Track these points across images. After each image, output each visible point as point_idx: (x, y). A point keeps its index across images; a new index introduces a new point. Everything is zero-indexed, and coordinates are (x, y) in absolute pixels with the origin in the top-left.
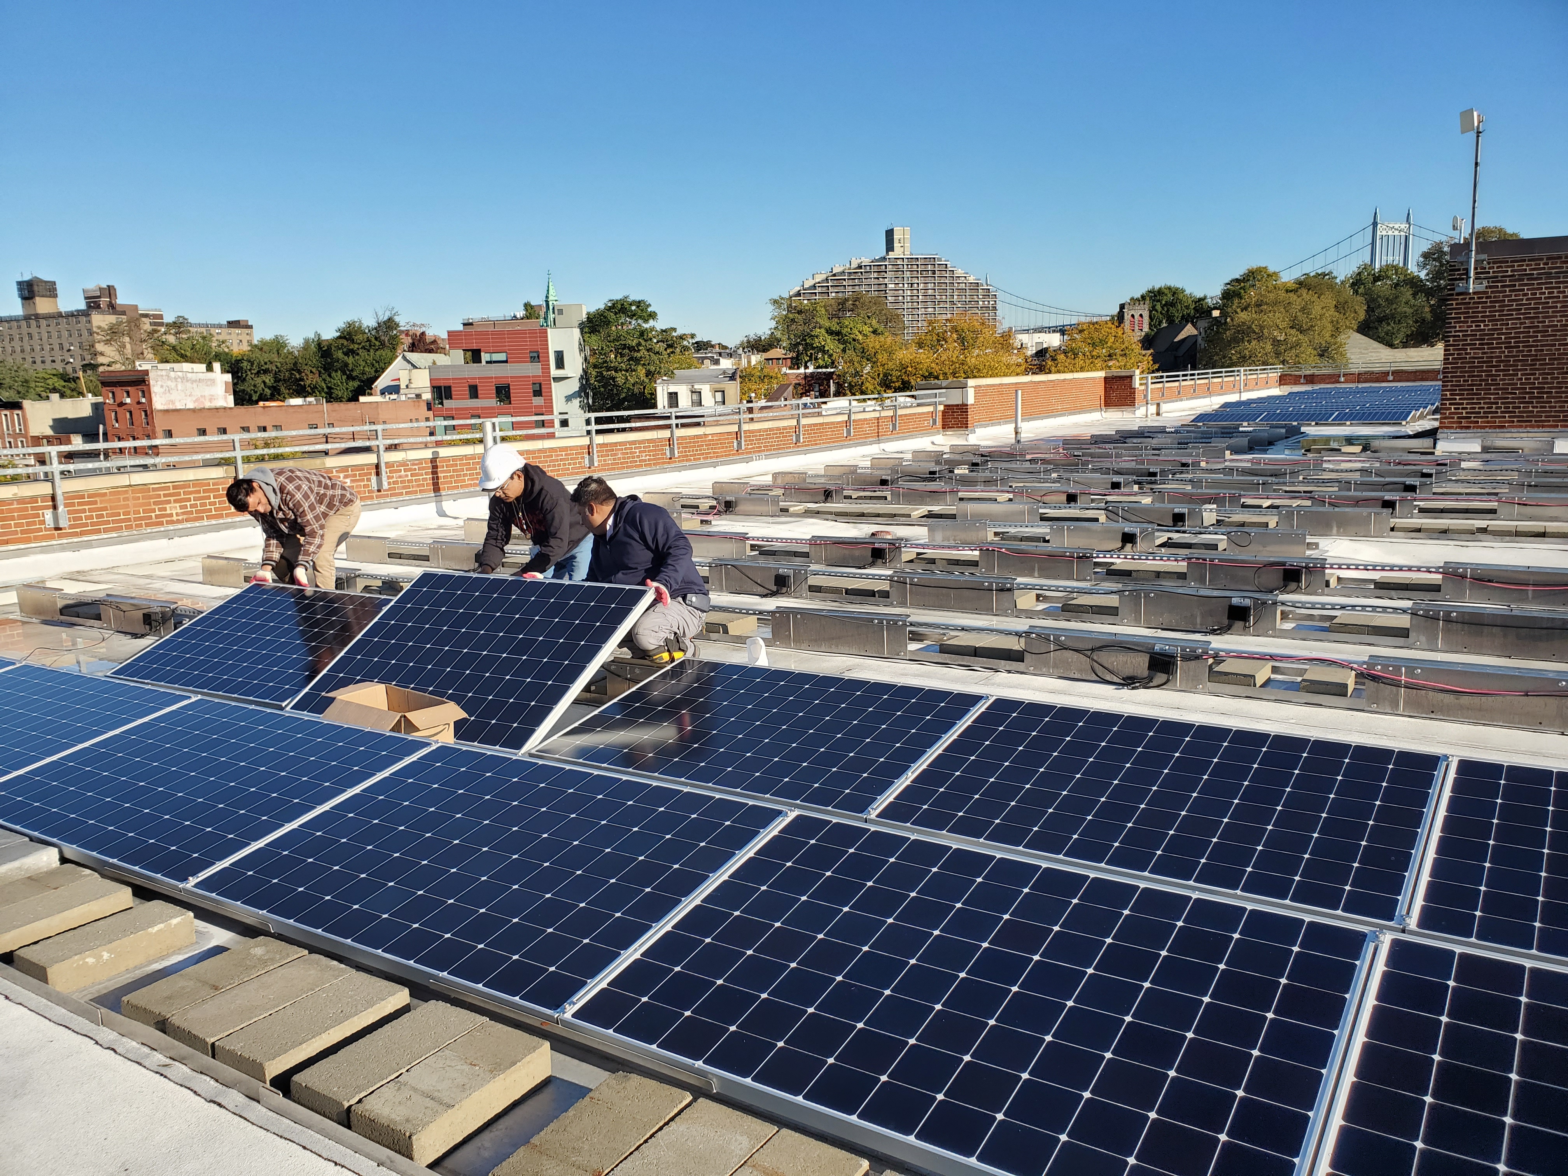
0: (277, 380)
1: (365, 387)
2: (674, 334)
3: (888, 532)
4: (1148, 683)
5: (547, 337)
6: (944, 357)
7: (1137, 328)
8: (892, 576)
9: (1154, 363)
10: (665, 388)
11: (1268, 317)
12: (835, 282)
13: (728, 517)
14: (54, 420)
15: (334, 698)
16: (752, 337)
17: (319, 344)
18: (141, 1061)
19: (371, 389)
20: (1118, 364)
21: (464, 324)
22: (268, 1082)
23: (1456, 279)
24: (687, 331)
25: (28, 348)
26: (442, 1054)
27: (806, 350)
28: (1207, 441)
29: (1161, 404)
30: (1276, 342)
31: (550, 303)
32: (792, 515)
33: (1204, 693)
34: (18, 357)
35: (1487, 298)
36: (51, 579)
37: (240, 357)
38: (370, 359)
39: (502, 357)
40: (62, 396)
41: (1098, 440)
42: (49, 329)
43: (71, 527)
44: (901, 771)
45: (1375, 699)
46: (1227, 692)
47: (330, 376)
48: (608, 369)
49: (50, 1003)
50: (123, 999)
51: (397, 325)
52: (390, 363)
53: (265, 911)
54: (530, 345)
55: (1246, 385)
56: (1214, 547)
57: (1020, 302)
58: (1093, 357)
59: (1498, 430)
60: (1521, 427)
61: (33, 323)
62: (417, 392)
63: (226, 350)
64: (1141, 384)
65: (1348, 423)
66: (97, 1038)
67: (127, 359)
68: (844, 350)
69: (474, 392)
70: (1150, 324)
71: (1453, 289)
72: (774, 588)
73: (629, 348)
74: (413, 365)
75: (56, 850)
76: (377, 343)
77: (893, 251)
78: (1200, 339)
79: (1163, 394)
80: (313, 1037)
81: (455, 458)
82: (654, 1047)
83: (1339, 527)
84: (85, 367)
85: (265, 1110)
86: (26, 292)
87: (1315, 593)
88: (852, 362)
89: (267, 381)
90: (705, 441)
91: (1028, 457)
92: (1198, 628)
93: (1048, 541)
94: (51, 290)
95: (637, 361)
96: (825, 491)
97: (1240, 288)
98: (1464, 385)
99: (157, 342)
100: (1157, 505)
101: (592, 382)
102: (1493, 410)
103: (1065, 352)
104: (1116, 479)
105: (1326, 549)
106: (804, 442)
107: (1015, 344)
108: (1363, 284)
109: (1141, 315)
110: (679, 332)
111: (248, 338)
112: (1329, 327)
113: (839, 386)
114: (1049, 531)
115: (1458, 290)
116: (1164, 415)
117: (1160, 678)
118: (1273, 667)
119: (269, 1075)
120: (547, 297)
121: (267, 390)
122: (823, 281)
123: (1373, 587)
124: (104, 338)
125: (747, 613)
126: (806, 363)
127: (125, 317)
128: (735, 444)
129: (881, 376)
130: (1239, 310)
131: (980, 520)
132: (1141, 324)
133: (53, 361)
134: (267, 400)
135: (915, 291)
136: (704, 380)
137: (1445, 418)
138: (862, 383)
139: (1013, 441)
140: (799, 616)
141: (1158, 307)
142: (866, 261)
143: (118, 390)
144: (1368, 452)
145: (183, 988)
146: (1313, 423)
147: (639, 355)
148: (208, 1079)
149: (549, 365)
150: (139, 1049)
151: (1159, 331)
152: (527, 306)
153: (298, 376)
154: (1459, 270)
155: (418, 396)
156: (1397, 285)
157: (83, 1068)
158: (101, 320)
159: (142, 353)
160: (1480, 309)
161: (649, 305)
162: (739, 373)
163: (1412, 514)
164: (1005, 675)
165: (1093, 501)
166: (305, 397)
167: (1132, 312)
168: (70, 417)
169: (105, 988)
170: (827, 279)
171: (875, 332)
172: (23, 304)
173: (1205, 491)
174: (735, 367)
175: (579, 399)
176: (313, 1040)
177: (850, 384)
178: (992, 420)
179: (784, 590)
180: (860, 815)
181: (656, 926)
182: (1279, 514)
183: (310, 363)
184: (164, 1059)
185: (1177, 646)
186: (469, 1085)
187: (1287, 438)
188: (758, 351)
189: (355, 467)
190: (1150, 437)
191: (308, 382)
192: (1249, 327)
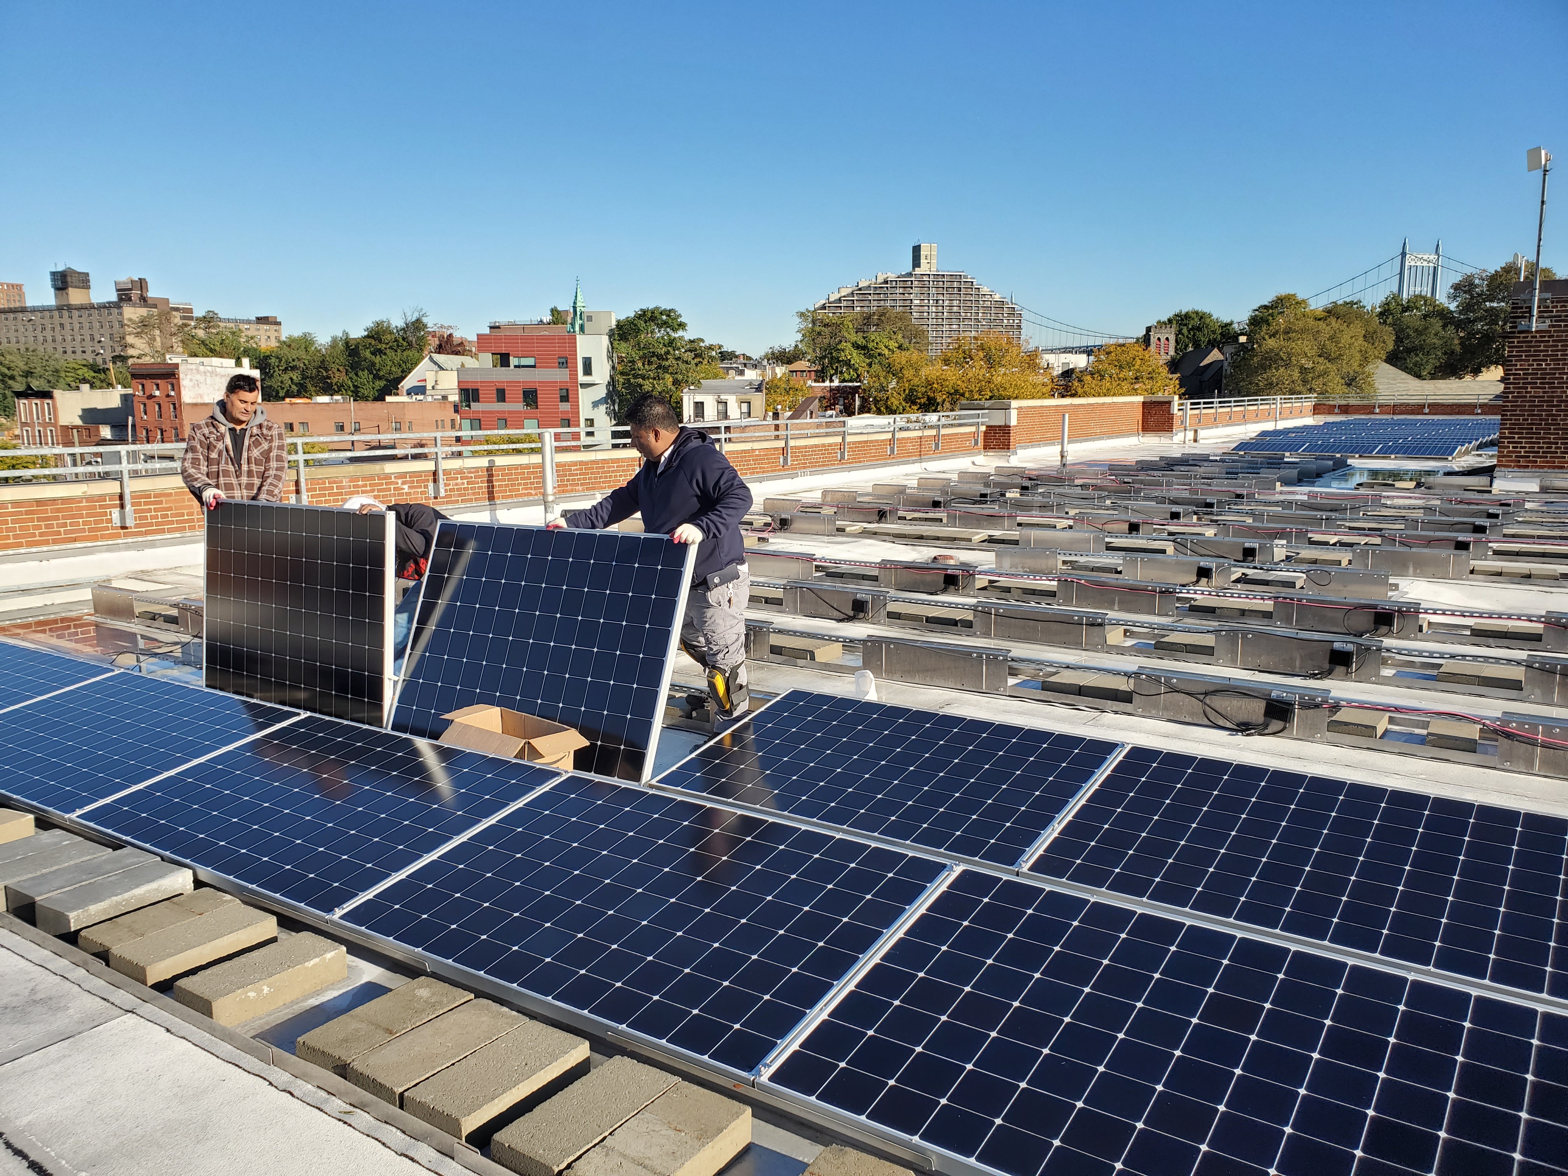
0: (304, 377)
1: (392, 386)
2: (702, 344)
3: (951, 558)
4: (1264, 729)
5: (575, 343)
6: (970, 375)
7: (1162, 351)
8: (976, 606)
9: (1181, 387)
10: (691, 397)
11: (1296, 344)
12: (861, 296)
13: (782, 534)
14: (83, 410)
15: (452, 721)
16: (777, 349)
17: (347, 343)
18: (322, 1107)
19: (398, 389)
20: (1144, 387)
21: (491, 328)
22: (464, 1139)
23: (1519, 317)
24: (714, 342)
25: (59, 338)
26: (643, 1117)
27: (831, 363)
28: (1256, 471)
29: (1199, 431)
30: (1303, 370)
31: (578, 309)
32: (849, 535)
33: (1323, 743)
34: (50, 346)
35: (1549, 337)
36: (117, 577)
37: (268, 353)
38: (397, 359)
39: (530, 361)
40: (92, 386)
41: (1144, 466)
42: (81, 320)
43: (137, 526)
44: (1046, 822)
45: (1509, 757)
46: (1347, 742)
47: (357, 375)
48: (636, 376)
49: (213, 1038)
50: (299, 1039)
51: (425, 326)
52: (416, 364)
53: (420, 949)
54: (559, 351)
55: (1280, 413)
56: (1291, 585)
57: (1045, 322)
58: (1119, 379)
59: (1556, 470)
61: (66, 314)
62: (443, 393)
63: (254, 346)
64: (1179, 410)
65: (1393, 456)
66: (271, 1079)
67: (157, 352)
68: (870, 365)
69: (501, 395)
70: (1176, 348)
71: (1516, 327)
72: (851, 613)
73: (657, 356)
74: (439, 366)
75: (191, 871)
76: (405, 344)
77: (919, 267)
78: (1226, 364)
79: (1200, 420)
80: (504, 1092)
81: (510, 467)
82: (863, 1118)
83: (1415, 569)
84: (115, 359)
85: (460, 1167)
86: (60, 282)
87: (1407, 638)
88: (878, 376)
89: (295, 378)
90: (753, 456)
91: (1078, 482)
92: (1297, 671)
93: (1120, 572)
94: (84, 281)
95: (666, 369)
96: (880, 512)
97: (1269, 315)
98: (1524, 424)
99: (187, 337)
100: (1220, 538)
101: (619, 389)
102: (1553, 450)
103: (1092, 374)
104: (1175, 509)
105: (1405, 590)
106: (849, 459)
107: (1041, 365)
108: (1392, 314)
109: (1167, 339)
110: (707, 343)
111: (276, 334)
112: (1358, 356)
113: (864, 400)
114: (1121, 562)
115: (1520, 328)
116: (1201, 441)
117: (1276, 725)
118: (1390, 717)
119: (465, 1131)
120: (575, 303)
121: (293, 387)
122: (848, 295)
123: (1469, 633)
124: (135, 331)
125: (830, 640)
126: (831, 376)
127: (155, 310)
128: (781, 460)
129: (907, 391)
130: (1267, 337)
131: (1048, 548)
132: (1167, 347)
133: (84, 352)
134: (294, 397)
135: (940, 308)
136: (731, 391)
137: (1504, 456)
138: (888, 398)
139: (1059, 463)
140: (892, 646)
141: (1185, 331)
142: (892, 276)
143: (148, 383)
144: (1423, 488)
145: (357, 1030)
146: (1357, 456)
147: (667, 363)
148: (394, 1129)
149: (577, 371)
150: (316, 1093)
151: (1185, 355)
152: (554, 311)
153: (325, 374)
154: (1522, 308)
155: (445, 398)
156: (1425, 316)
157: (262, 1111)
158: (132, 313)
159: (172, 347)
160: (1542, 348)
161: (680, 316)
162: (764, 384)
163: (1486, 555)
164: (1112, 715)
165: (1155, 530)
166: (332, 395)
167: (1159, 336)
168: (99, 407)
169: (267, 1023)
170: (852, 293)
171: (900, 347)
172: (56, 295)
173: (1266, 525)
174: (761, 378)
175: (605, 406)
176: (505, 1095)
177: (875, 398)
178: (1033, 442)
179: (861, 615)
180: (1011, 867)
181: (837, 985)
182: (1354, 552)
183: (337, 361)
184: (344, 1105)
185: (1295, 694)
186: (679, 1153)
187: (1334, 470)
188: (783, 363)
189: (413, 474)
190: (1197, 466)
191: (335, 381)
192: (1277, 355)
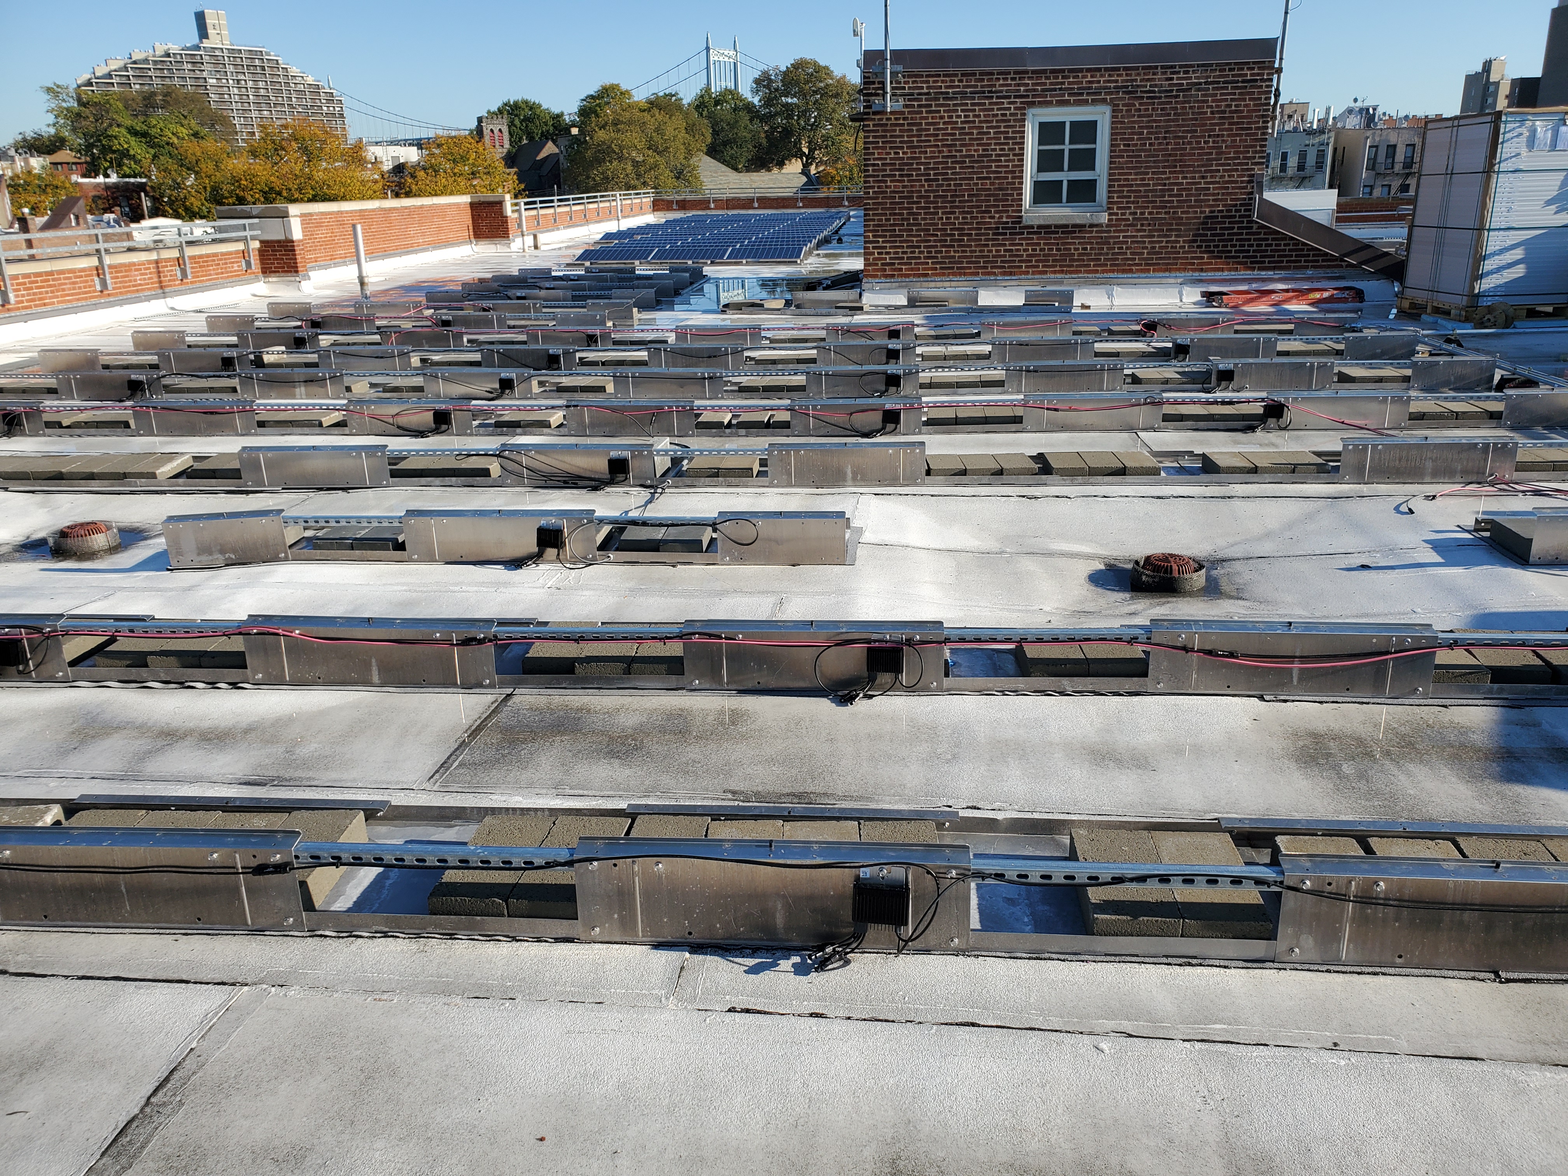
7: (497, 144)
9: (520, 182)
11: (626, 136)
12: (137, 71)
16: (29, 135)
20: (482, 183)
23: (872, 95)
27: (103, 153)
28: (607, 293)
29: (539, 235)
35: (904, 119)
41: (472, 292)
55: (621, 211)
58: (455, 174)
59: (922, 279)
60: (944, 274)
64: (513, 211)
65: (744, 261)
68: (156, 156)
70: (510, 140)
71: (870, 107)
78: (562, 158)
83: (855, 473)
88: (169, 171)
97: (597, 105)
102: (916, 255)
107: (368, 159)
108: (706, 107)
109: (500, 130)
112: (682, 149)
113: (154, 200)
115: (873, 108)
116: (543, 248)
122: (120, 70)
126: (106, 169)
129: (209, 189)
130: (597, 128)
132: (501, 139)
137: (870, 265)
138: (185, 198)
139: (355, 294)
141: (517, 122)
142: (174, 48)
144: (793, 308)
146: (710, 262)
151: (521, 148)
154: (874, 83)
156: (734, 110)
160: (898, 133)
167: (491, 127)
170: (125, 67)
171: (194, 135)
177: (169, 198)
187: (691, 285)
188: (40, 153)
192: (609, 147)
